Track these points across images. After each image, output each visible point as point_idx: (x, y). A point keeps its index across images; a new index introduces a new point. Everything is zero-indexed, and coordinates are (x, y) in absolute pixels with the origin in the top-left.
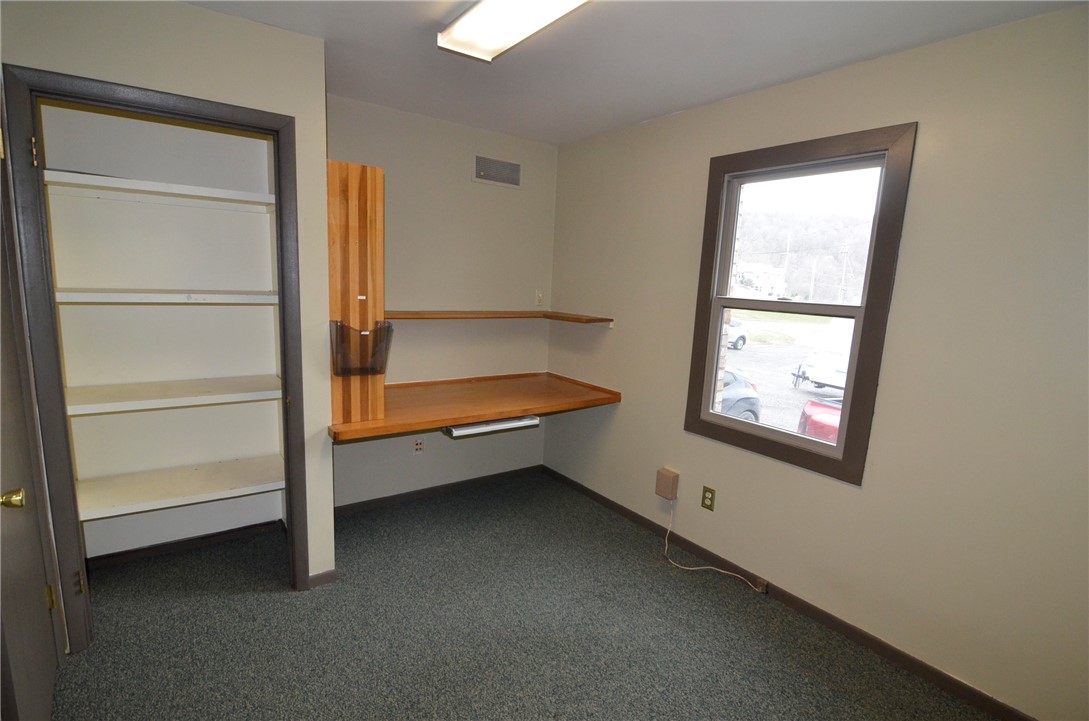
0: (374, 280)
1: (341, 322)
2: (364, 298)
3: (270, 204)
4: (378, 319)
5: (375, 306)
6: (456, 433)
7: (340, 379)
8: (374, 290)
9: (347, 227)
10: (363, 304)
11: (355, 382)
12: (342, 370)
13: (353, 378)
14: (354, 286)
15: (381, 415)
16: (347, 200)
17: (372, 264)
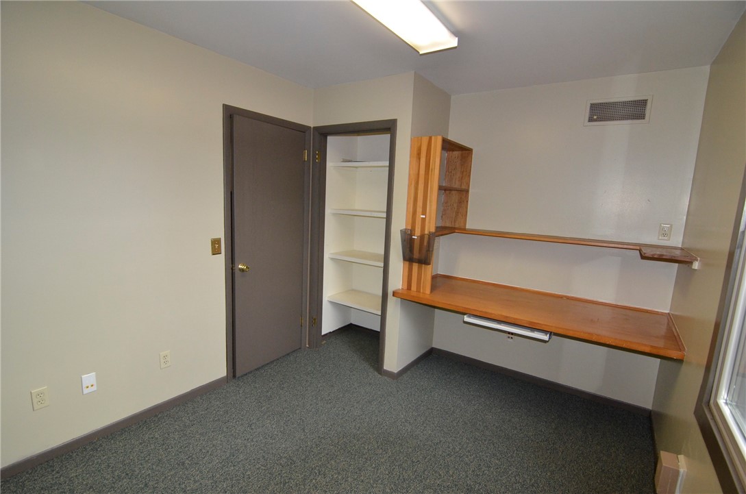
0: (430, 206)
1: (411, 230)
2: (424, 216)
3: (385, 166)
4: (431, 231)
5: (430, 222)
6: (466, 319)
7: (407, 263)
8: (430, 212)
9: (418, 174)
10: (423, 220)
11: (415, 266)
12: (409, 258)
13: (414, 264)
14: (419, 210)
15: (428, 291)
16: (420, 159)
17: (430, 197)
